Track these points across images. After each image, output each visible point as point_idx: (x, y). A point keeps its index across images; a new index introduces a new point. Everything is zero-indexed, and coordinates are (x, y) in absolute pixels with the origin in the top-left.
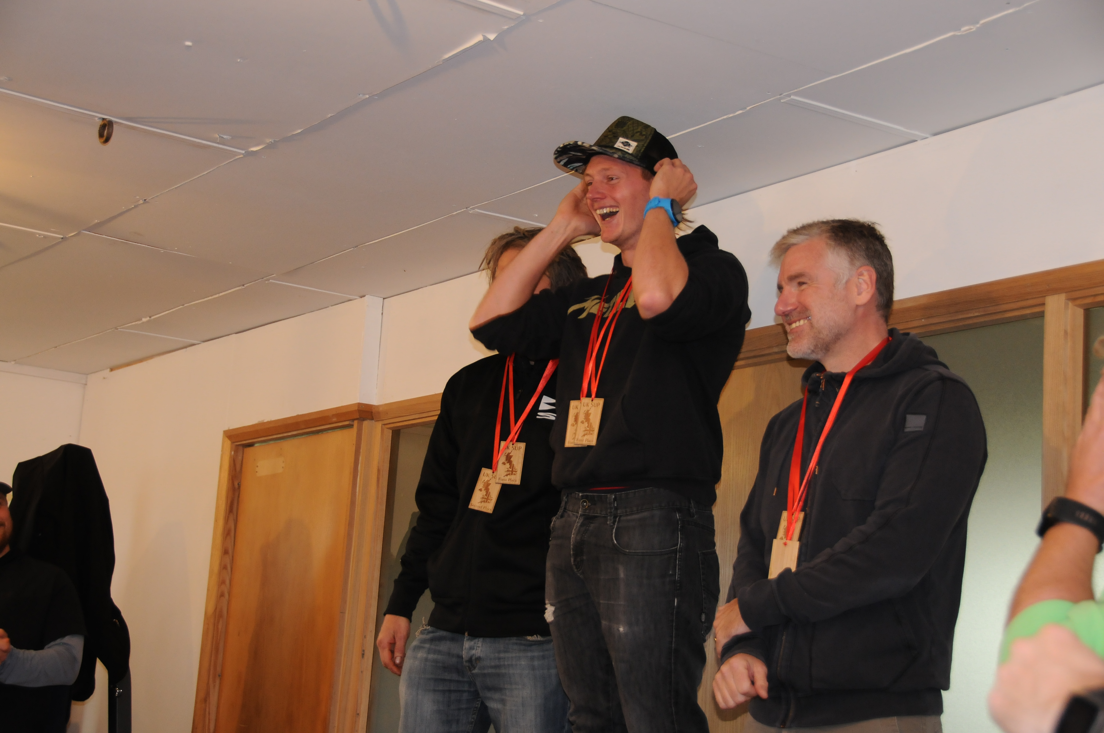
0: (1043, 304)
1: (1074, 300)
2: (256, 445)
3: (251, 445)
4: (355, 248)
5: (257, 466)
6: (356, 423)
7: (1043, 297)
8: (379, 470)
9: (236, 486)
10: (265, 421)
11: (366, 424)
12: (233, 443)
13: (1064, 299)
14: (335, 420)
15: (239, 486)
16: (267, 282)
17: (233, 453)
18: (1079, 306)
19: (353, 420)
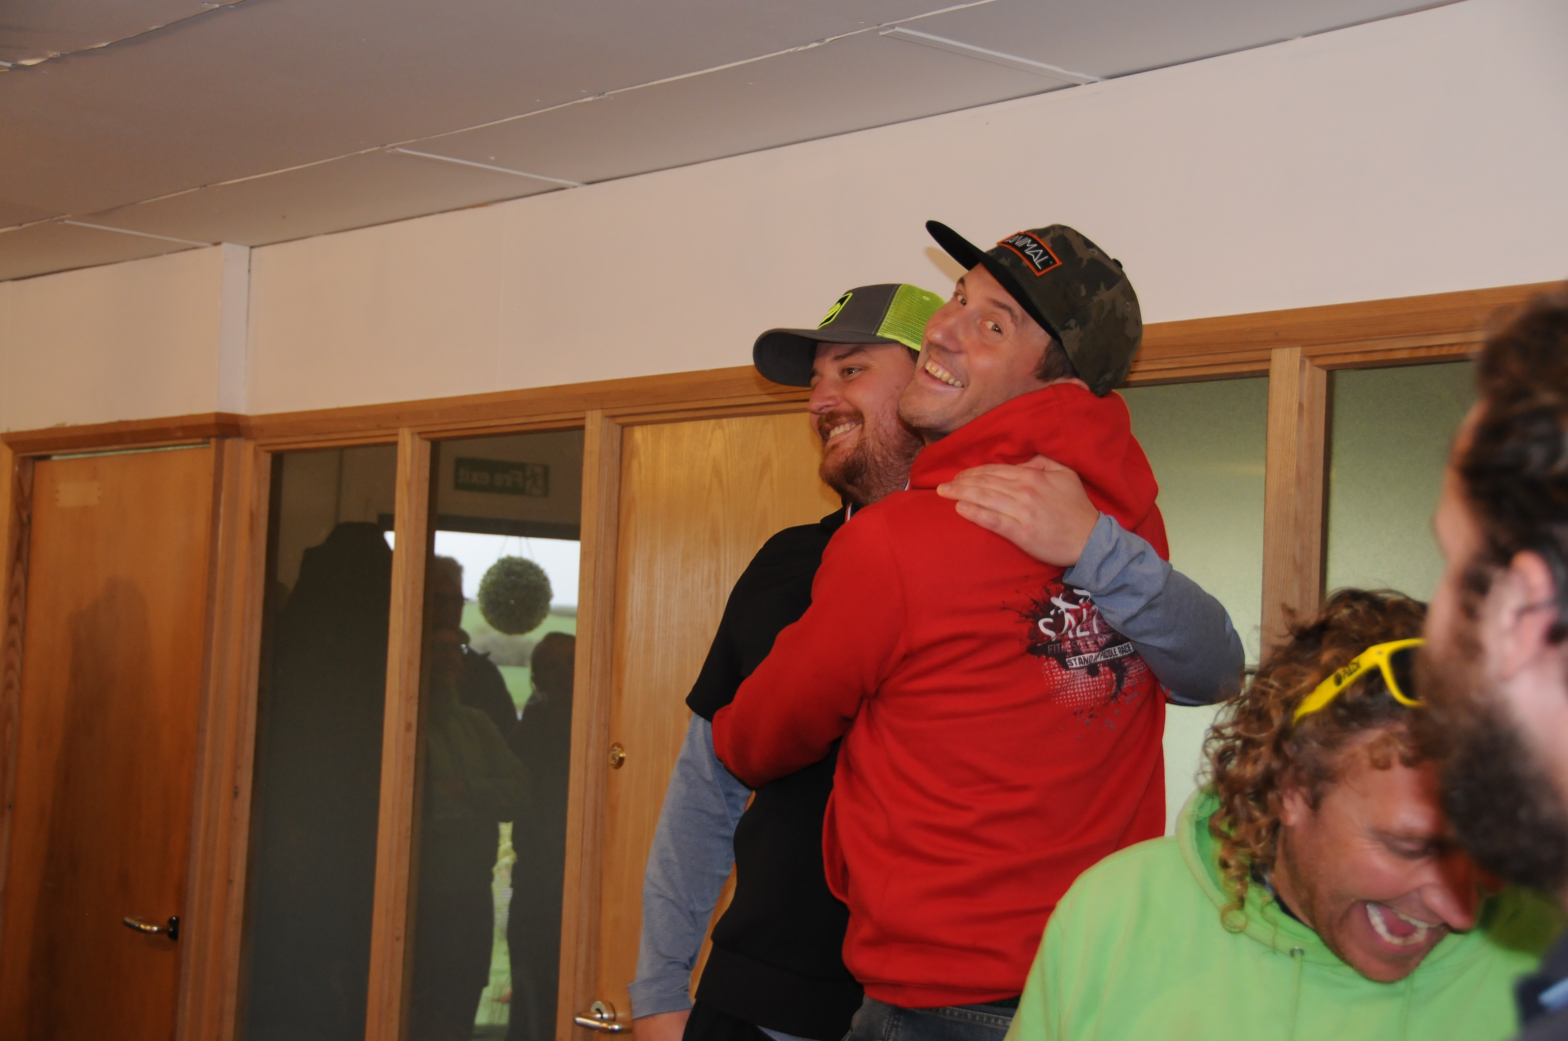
0: (1269, 360)
1: (1312, 357)
2: (55, 458)
3: (47, 458)
4: (203, 189)
5: (58, 492)
6: (213, 441)
7: (1267, 349)
8: (252, 516)
9: (25, 518)
10: (68, 425)
11: (228, 443)
12: (15, 452)
13: (1300, 355)
14: (179, 434)
15: (30, 518)
16: (59, 223)
17: (17, 468)
18: (1319, 366)
19: (209, 437)
